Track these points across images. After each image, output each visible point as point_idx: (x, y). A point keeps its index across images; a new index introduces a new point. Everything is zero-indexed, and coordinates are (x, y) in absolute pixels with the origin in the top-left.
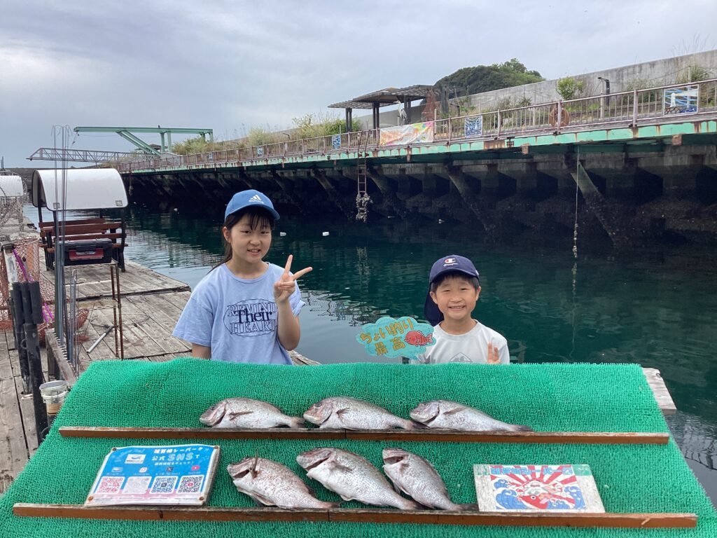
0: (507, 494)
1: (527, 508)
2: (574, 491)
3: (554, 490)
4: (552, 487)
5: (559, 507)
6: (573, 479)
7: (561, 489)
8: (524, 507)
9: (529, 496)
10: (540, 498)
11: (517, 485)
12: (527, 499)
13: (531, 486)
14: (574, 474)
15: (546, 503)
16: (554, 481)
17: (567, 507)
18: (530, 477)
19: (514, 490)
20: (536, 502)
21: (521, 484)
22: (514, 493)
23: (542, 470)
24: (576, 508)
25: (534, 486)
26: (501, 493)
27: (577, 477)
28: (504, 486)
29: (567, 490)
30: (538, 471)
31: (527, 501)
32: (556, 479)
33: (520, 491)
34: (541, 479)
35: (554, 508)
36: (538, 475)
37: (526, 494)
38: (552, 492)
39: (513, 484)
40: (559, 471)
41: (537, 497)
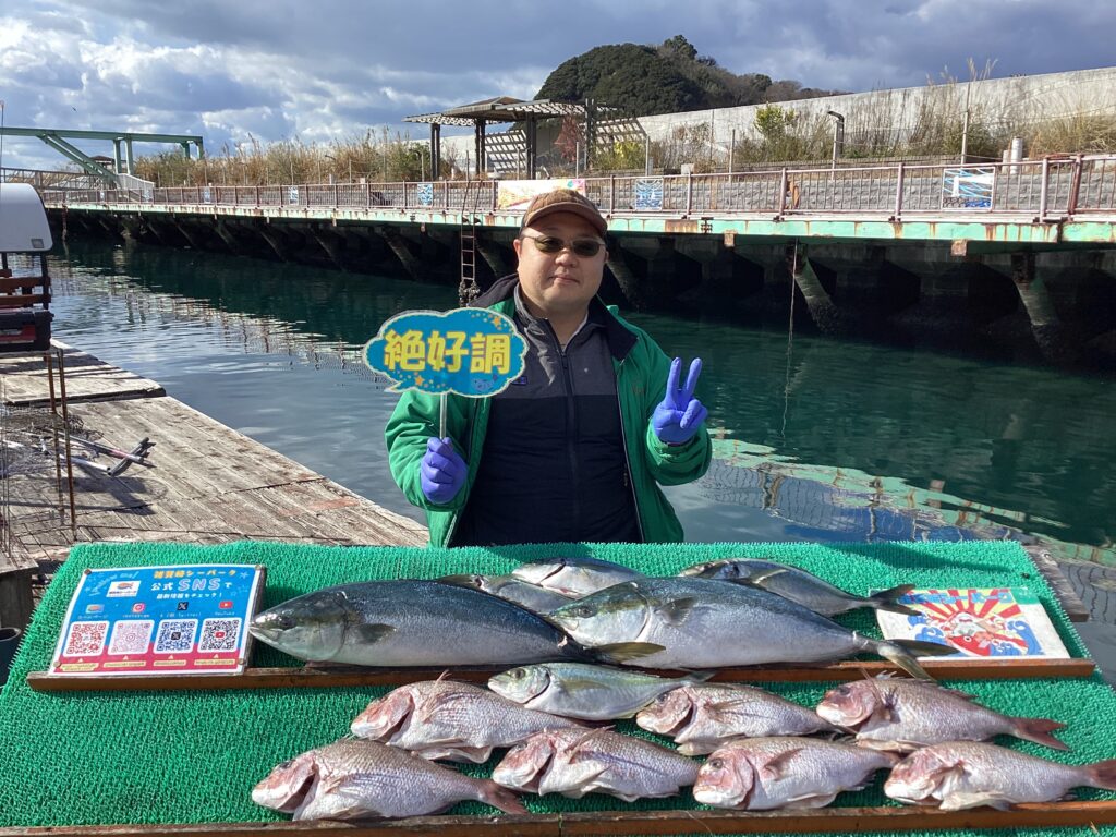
0: (929, 633)
2: (1021, 628)
3: (994, 626)
5: (1006, 653)
6: (1015, 610)
7: (1002, 625)
8: (958, 653)
9: (961, 638)
10: (977, 639)
11: (941, 621)
12: (959, 641)
13: (961, 621)
14: (1015, 603)
15: (988, 648)
16: (990, 614)
17: (1018, 653)
18: (956, 609)
19: (938, 627)
21: (944, 618)
22: (939, 633)
23: (970, 596)
24: (1030, 653)
26: (920, 632)
27: (1020, 606)
29: (1011, 628)
30: (964, 598)
31: (960, 645)
32: (992, 610)
33: (947, 629)
34: (970, 610)
35: (999, 654)
36: (966, 605)
37: (957, 635)
39: (934, 618)
40: (994, 598)
41: (973, 639)
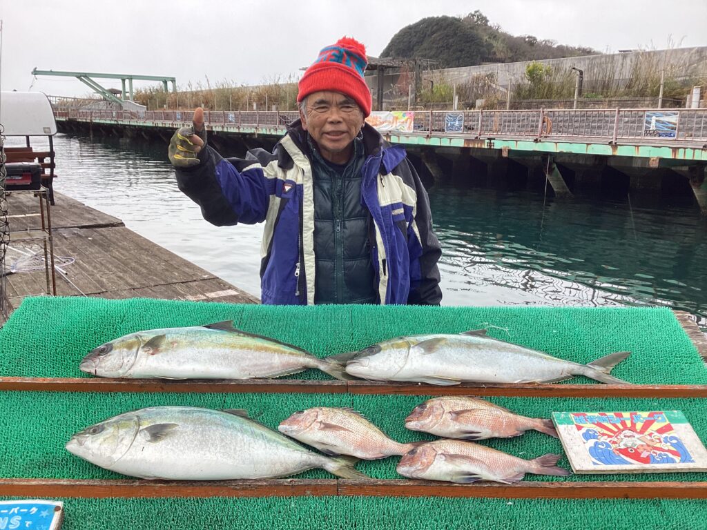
0: (600, 446)
2: (674, 441)
3: (652, 440)
4: (649, 438)
5: (663, 461)
6: (668, 428)
7: (659, 439)
8: (625, 462)
9: (626, 449)
11: (609, 436)
13: (625, 436)
14: (668, 422)
15: (648, 457)
16: (649, 431)
17: (673, 461)
22: (608, 445)
23: (632, 418)
24: (683, 461)
25: (629, 437)
26: (593, 445)
28: (594, 437)
29: (666, 441)
32: (651, 428)
33: (614, 443)
34: (633, 428)
35: (658, 462)
36: (629, 424)
37: (623, 447)
38: (651, 443)
39: (604, 434)
40: (652, 419)
41: (635, 449)
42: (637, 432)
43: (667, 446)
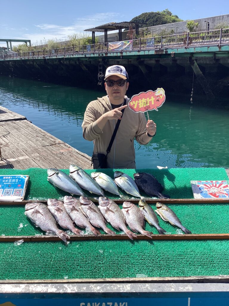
0: (204, 192)
1: (212, 197)
2: (228, 191)
4: (220, 189)
5: (223, 197)
6: (227, 186)
7: (223, 190)
8: (210, 197)
10: (216, 194)
12: (211, 194)
14: (227, 184)
15: (218, 196)
17: (226, 197)
18: (212, 186)
19: (207, 190)
20: (215, 195)
21: (208, 188)
22: (206, 192)
23: (216, 182)
25: (213, 189)
28: (202, 189)
30: (214, 183)
31: (211, 195)
32: (221, 186)
33: (209, 191)
35: (221, 197)
36: (214, 185)
37: (211, 192)
38: (220, 191)
39: (206, 188)
40: (222, 183)
41: (215, 193)
42: (216, 187)
43: (225, 192)
